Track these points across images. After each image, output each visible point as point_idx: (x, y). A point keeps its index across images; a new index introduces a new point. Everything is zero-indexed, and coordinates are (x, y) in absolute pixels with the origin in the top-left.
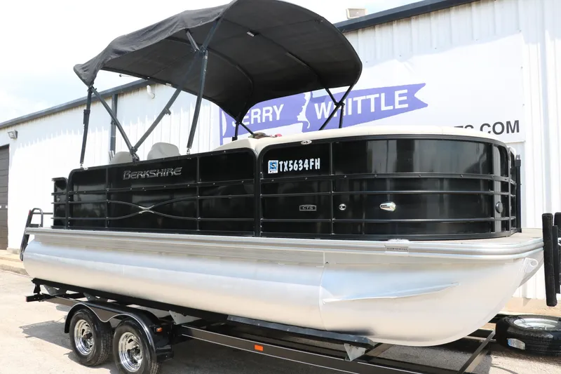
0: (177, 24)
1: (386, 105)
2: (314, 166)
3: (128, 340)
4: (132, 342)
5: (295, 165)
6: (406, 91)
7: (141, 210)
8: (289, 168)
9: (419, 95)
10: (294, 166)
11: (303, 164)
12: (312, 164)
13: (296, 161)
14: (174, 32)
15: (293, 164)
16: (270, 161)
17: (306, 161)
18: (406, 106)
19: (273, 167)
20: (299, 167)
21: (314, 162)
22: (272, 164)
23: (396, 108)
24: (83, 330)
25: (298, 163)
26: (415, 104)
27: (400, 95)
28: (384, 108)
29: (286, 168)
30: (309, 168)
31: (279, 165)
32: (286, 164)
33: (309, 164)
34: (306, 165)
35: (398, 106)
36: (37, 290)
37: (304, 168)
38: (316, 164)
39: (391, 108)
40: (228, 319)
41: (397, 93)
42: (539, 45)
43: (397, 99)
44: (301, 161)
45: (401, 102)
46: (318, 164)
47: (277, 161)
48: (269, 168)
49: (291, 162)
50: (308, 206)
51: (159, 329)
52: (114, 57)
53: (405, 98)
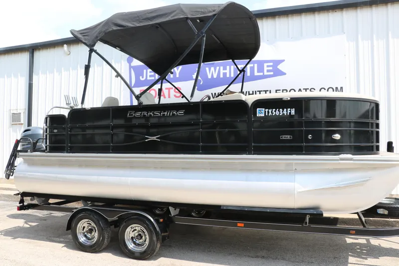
0: (177, 11)
1: (258, 72)
2: (290, 113)
3: (132, 230)
4: (136, 231)
5: (277, 111)
6: (271, 64)
7: (148, 138)
8: (272, 113)
9: (281, 67)
10: (277, 113)
11: (283, 112)
12: (289, 112)
13: (278, 110)
14: (176, 18)
15: (275, 111)
16: (258, 109)
17: (285, 110)
18: (272, 73)
19: (261, 113)
20: (280, 113)
21: (290, 110)
22: (260, 111)
23: (265, 74)
24: (84, 227)
25: (279, 111)
26: (278, 73)
27: (268, 66)
28: (256, 74)
29: (270, 114)
30: (287, 114)
31: (265, 112)
32: (270, 111)
33: (287, 111)
34: (286, 112)
35: (266, 73)
36: (22, 201)
37: (283, 114)
38: (292, 112)
39: (262, 74)
40: (222, 208)
41: (266, 65)
42: (355, 43)
43: (266, 69)
44: (281, 110)
45: (268, 71)
46: (293, 112)
47: (264, 109)
48: (257, 113)
49: (274, 110)
50: (286, 136)
51: (161, 220)
52: (115, 28)
53: (271, 68)
